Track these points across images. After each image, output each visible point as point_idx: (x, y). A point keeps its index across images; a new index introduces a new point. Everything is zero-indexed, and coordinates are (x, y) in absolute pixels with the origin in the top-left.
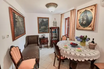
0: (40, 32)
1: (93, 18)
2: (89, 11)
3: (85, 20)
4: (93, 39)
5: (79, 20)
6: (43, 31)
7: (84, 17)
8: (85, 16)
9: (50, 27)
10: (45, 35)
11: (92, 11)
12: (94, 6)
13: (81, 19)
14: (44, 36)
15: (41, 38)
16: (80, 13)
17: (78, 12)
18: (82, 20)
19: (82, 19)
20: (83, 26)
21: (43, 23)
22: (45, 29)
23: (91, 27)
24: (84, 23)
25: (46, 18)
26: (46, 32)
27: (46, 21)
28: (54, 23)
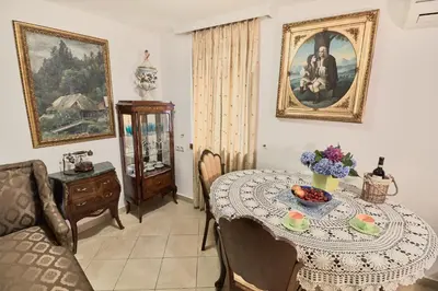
0: (46, 136)
1: (356, 70)
2: (341, 36)
3: (318, 76)
4: (381, 161)
5: (289, 74)
6: (72, 131)
7: (315, 63)
8: (318, 59)
9: (116, 102)
10: (90, 153)
11: (356, 38)
12: (364, 19)
13: (300, 67)
14: (87, 159)
15: (65, 173)
16: (298, 38)
17: (288, 34)
18: (306, 76)
19: (306, 69)
20: (310, 103)
21: (66, 72)
22: (85, 113)
23: (347, 107)
24: (316, 90)
25: (85, 40)
26: (97, 131)
27: (91, 62)
28: (143, 80)
